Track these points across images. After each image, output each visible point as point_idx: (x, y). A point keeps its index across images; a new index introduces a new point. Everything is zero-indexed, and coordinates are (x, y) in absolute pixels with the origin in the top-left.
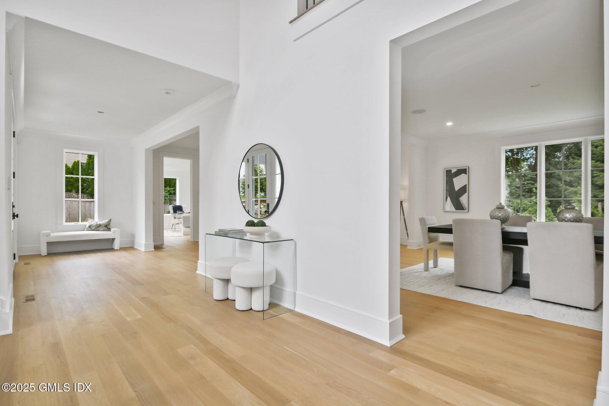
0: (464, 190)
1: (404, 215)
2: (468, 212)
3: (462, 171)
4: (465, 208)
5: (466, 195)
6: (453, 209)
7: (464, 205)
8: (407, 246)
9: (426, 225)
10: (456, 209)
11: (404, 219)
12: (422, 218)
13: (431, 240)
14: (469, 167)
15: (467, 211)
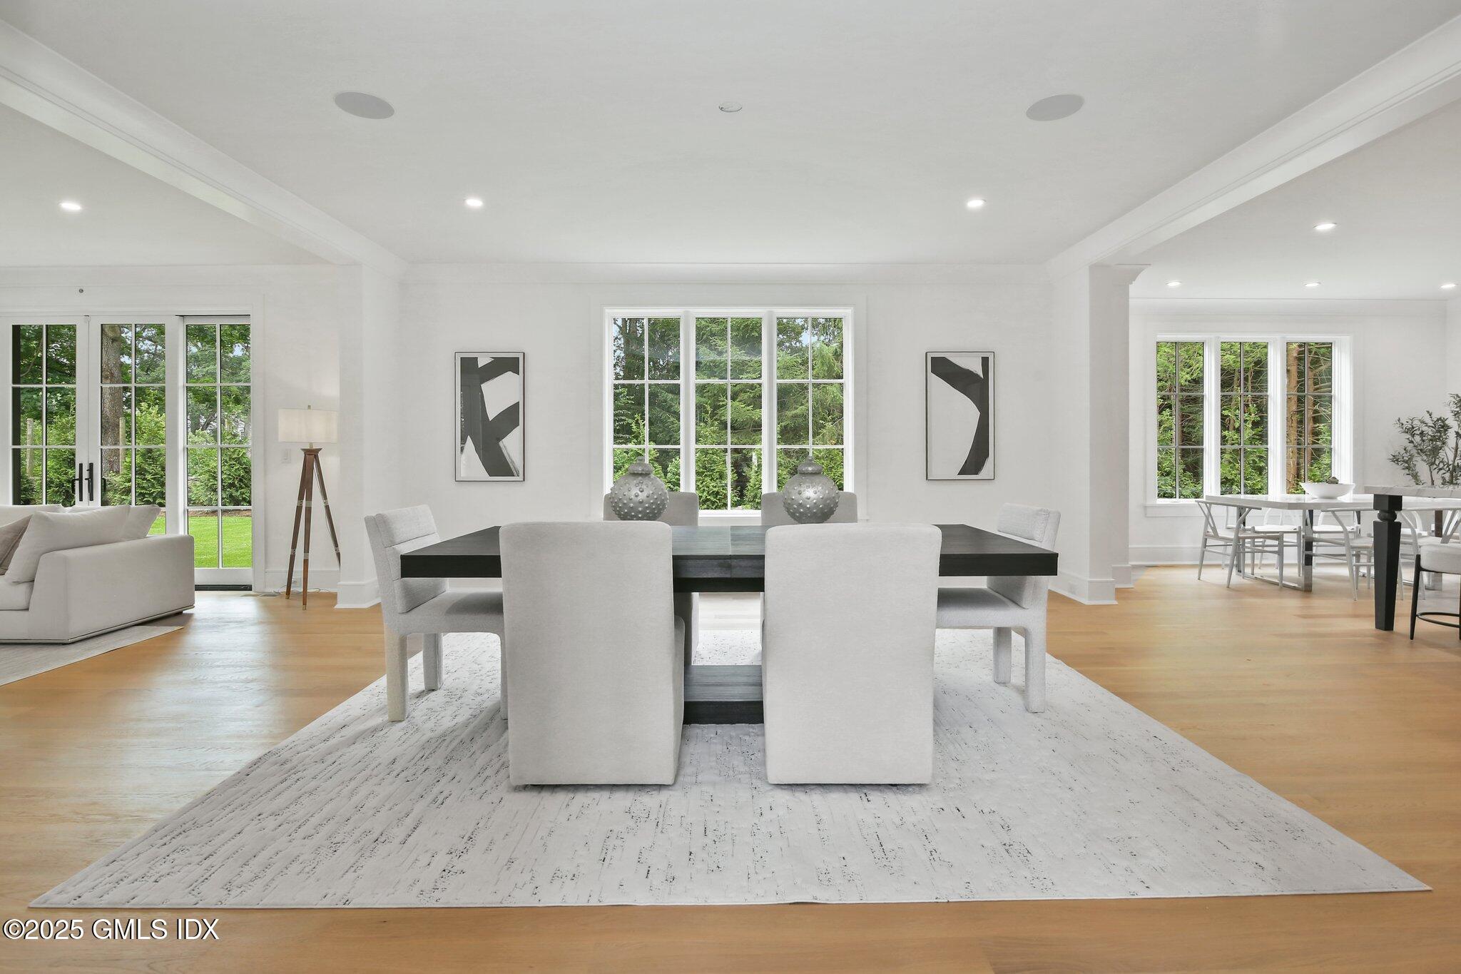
0: (511, 417)
1: (325, 497)
2: (524, 480)
3: (507, 364)
4: (514, 472)
5: (516, 433)
6: (482, 473)
7: (513, 462)
8: (333, 597)
9: (393, 543)
10: (491, 472)
11: (327, 508)
12: (379, 515)
13: (413, 602)
14: (524, 354)
15: (520, 478)
